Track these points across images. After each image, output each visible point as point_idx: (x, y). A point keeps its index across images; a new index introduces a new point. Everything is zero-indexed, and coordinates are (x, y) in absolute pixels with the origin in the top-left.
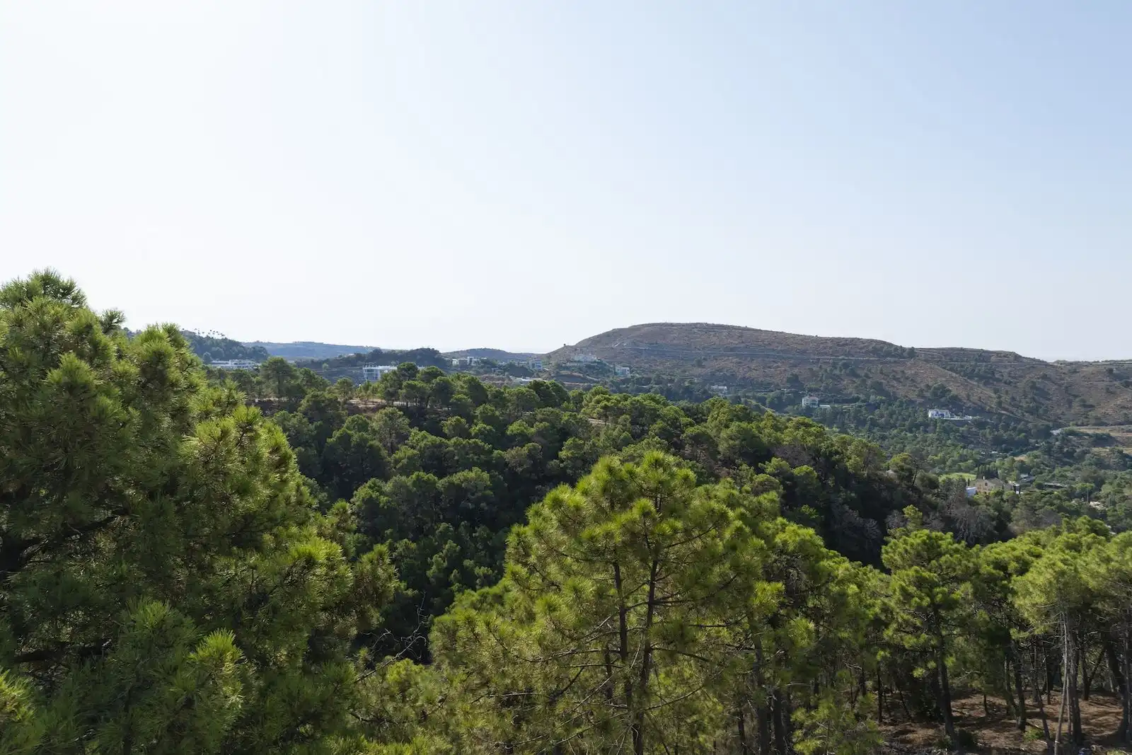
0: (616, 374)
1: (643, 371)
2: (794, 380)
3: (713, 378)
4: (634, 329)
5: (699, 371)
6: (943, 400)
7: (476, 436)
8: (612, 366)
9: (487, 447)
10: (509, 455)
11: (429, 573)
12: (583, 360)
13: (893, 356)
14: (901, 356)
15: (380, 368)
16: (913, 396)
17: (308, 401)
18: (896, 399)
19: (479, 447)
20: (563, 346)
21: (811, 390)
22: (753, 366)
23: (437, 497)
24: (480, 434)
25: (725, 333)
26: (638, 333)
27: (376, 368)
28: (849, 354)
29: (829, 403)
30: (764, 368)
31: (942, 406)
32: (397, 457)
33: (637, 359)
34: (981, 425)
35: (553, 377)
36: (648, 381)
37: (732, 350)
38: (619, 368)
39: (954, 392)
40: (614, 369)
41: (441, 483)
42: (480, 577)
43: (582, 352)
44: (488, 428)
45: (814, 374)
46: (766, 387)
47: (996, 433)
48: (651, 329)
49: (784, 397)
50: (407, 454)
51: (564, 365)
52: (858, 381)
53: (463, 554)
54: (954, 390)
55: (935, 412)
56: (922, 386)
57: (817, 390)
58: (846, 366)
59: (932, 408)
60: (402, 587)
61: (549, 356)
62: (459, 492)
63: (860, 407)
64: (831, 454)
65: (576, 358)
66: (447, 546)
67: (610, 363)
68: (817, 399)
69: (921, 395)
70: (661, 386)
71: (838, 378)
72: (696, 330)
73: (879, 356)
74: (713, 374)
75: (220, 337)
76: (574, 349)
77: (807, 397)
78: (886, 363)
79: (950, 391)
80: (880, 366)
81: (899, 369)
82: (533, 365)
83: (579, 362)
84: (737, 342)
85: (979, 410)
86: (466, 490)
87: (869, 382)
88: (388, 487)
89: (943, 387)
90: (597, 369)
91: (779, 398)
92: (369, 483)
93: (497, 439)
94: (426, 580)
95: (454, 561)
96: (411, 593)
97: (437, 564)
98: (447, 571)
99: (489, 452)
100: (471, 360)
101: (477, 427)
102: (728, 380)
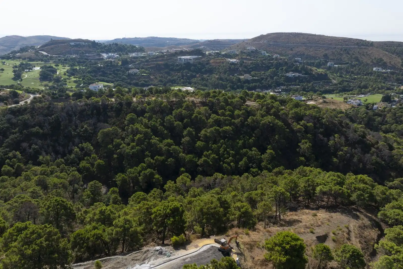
0: (262, 54)
2: (326, 56)
4: (269, 35)
5: (291, 52)
6: (380, 64)
7: (227, 116)
8: (260, 51)
9: (230, 119)
10: (236, 121)
11: (220, 152)
12: (250, 49)
13: (364, 46)
14: (367, 46)
16: (369, 62)
18: (363, 63)
21: (331, 60)
22: (311, 50)
26: (269, 37)
27: (182, 57)
28: (347, 45)
29: (337, 64)
30: (315, 51)
31: (379, 66)
32: (209, 121)
33: (269, 48)
34: (392, 73)
37: (304, 44)
38: (263, 52)
39: (385, 61)
41: (221, 130)
42: (231, 153)
45: (333, 53)
46: (315, 58)
47: (398, 77)
48: (274, 35)
49: (321, 63)
50: (212, 121)
51: (243, 51)
52: (349, 56)
53: (227, 148)
54: (385, 59)
55: (376, 69)
56: (373, 58)
57: (334, 59)
58: (345, 50)
59: (375, 67)
62: (225, 132)
63: (349, 66)
64: (319, 117)
65: (247, 49)
66: (223, 146)
67: (259, 49)
68: (333, 63)
69: (372, 62)
71: (341, 55)
72: (291, 36)
73: (358, 46)
74: (296, 54)
77: (330, 63)
78: (361, 49)
79: (383, 60)
80: (358, 50)
81: (365, 51)
84: (306, 40)
85: (393, 67)
86: (226, 131)
87: (353, 56)
88: (209, 131)
89: (381, 58)
90: (255, 53)
91: (320, 63)
92: (204, 130)
93: (232, 116)
94: (220, 154)
95: (225, 150)
96: (217, 157)
97: (222, 150)
98: (224, 152)
99: (231, 120)
100: (212, 52)
101: (227, 113)
102: (302, 55)
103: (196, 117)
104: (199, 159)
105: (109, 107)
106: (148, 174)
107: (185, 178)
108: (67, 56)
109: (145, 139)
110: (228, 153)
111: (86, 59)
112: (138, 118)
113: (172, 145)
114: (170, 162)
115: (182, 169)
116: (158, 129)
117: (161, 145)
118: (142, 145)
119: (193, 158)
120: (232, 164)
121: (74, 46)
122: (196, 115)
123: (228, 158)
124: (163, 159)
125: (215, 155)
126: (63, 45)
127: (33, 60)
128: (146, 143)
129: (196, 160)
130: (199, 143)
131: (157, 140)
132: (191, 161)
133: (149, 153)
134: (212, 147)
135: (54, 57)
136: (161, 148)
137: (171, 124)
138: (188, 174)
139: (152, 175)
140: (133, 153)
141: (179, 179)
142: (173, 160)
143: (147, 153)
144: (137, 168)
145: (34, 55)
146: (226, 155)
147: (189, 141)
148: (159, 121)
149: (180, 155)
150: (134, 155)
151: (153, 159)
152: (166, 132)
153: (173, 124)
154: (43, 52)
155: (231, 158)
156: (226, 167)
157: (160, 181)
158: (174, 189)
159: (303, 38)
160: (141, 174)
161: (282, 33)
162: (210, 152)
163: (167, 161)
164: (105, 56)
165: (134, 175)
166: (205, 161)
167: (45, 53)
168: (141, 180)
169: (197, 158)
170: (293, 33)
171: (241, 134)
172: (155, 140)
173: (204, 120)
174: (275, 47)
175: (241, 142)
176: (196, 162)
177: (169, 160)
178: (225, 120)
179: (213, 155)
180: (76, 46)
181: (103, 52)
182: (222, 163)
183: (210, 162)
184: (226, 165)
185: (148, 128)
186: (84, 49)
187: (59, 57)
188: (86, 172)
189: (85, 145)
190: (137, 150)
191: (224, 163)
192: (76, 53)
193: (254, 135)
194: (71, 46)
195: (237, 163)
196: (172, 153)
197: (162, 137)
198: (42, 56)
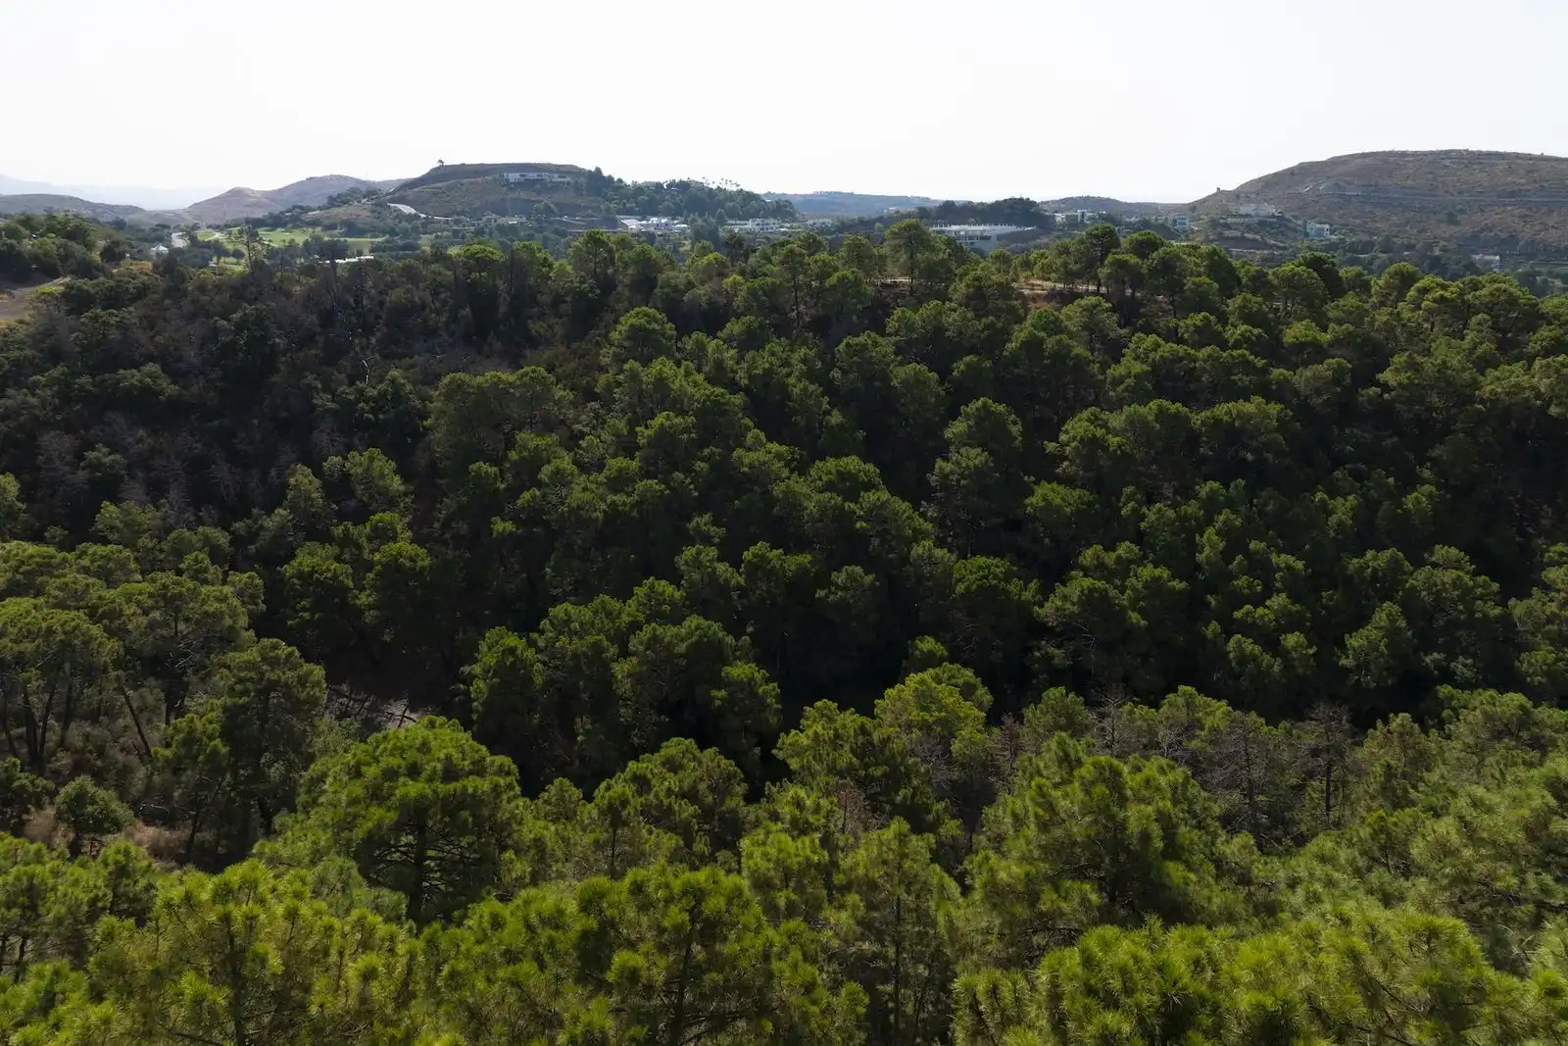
0: (1307, 235)
1: (1352, 231)
3: (1474, 242)
4: (1335, 162)
5: (1453, 230)
7: (1237, 345)
8: (1300, 222)
9: (1260, 362)
10: (1303, 377)
11: (1200, 557)
12: (1253, 213)
15: (955, 228)
17: (968, 286)
19: (1247, 361)
20: (1215, 191)
22: (1551, 223)
23: (1193, 439)
24: (1244, 341)
25: (1503, 165)
26: (1341, 169)
27: (948, 229)
32: (1117, 374)
33: (1341, 212)
35: (1212, 241)
36: (1367, 247)
37: (1512, 194)
38: (1313, 226)
40: (1305, 228)
41: (1198, 419)
42: (1279, 569)
43: (1249, 200)
44: (1256, 331)
50: (1133, 372)
51: (1222, 221)
53: (1248, 532)
60: (1165, 576)
61: (1193, 207)
62: (1231, 434)
65: (1243, 210)
66: (1222, 518)
67: (1296, 218)
70: (1391, 255)
72: (1447, 162)
74: (1475, 237)
75: (734, 189)
76: (1238, 195)
82: (1175, 221)
83: (1247, 215)
84: (1523, 181)
86: (1243, 432)
88: (1117, 420)
90: (1277, 226)
92: (1086, 414)
93: (1274, 350)
94: (1198, 567)
95: (1235, 541)
96: (1178, 585)
97: (1210, 544)
98: (1227, 556)
99: (1265, 371)
100: (1083, 215)
101: (1237, 331)
102: (1505, 244)
103: (1033, 345)
104: (1046, 591)
105: (546, 299)
106: (682, 648)
107: (948, 696)
108: (484, 219)
109: (703, 443)
110: (1260, 568)
111: (556, 232)
112: (679, 339)
113: (869, 486)
114: (845, 588)
115: (927, 644)
116: (788, 396)
117: (800, 486)
118: (678, 475)
119: (1008, 577)
120: (1292, 640)
121: (518, 185)
122: (1032, 336)
123: (1259, 601)
124: (802, 571)
125: (1163, 572)
126: (480, 180)
127: (361, 233)
128: (700, 466)
129: (1027, 595)
130: (1045, 494)
131: (779, 456)
132: (987, 597)
133: (716, 522)
134: (1143, 517)
135: (439, 222)
136: (793, 504)
137: (874, 375)
138: (969, 673)
139: (708, 657)
140: (614, 514)
141: (899, 698)
142: (869, 578)
143: (702, 521)
144: (615, 604)
145: (369, 214)
146: (1242, 581)
147: (978, 472)
148: (804, 361)
149: (918, 550)
150: (614, 528)
151: (736, 563)
152: (836, 418)
153: (886, 378)
154: (401, 207)
155: (1278, 601)
156: (1244, 659)
157: (763, 706)
158: (842, 763)
159: (1510, 171)
160: (634, 644)
161: (1403, 154)
162: (1125, 549)
163: (826, 582)
164: (633, 224)
165: (577, 645)
166: (1093, 602)
167: (407, 209)
168: (625, 687)
169: (1033, 585)
170: (1459, 151)
171: (1338, 461)
172: (760, 452)
173: (1080, 364)
174: (1368, 209)
175: (1342, 509)
176: (1025, 608)
177: (840, 578)
178: (1227, 369)
179: (1147, 572)
180: (526, 185)
181: (630, 213)
182: (1213, 628)
183: (1134, 616)
184: (1250, 647)
185: (733, 386)
186: (559, 197)
187: (457, 222)
188: (312, 610)
189: (358, 462)
190: (638, 504)
191: (1230, 628)
192: (525, 209)
193: (1427, 473)
194: (507, 183)
195: (1328, 634)
196: (863, 538)
197: (811, 445)
198: (395, 218)
